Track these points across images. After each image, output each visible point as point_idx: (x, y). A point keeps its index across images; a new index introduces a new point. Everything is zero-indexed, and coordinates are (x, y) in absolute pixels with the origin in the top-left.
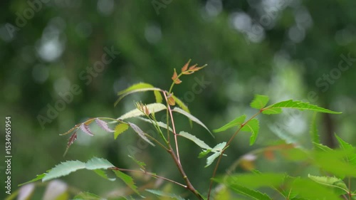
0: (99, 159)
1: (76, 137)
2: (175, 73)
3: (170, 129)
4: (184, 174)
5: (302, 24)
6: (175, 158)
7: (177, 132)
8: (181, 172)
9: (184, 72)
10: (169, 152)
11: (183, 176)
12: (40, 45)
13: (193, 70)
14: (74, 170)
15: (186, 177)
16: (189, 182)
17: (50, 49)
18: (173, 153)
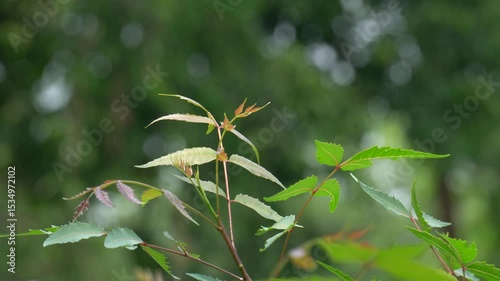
0: (122, 229)
3: (221, 192)
4: (240, 261)
5: (407, 60)
6: (227, 236)
7: (232, 197)
8: (235, 259)
9: (239, 115)
10: (218, 230)
11: (238, 264)
12: (39, 89)
13: (249, 112)
15: (241, 265)
16: (246, 273)
17: (53, 94)
18: (225, 231)
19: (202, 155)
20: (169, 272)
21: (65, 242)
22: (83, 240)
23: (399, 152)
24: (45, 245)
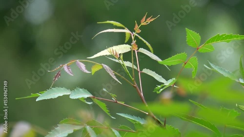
0: (81, 89)
1: (60, 75)
2: (136, 25)
3: (135, 67)
6: (139, 91)
7: (141, 70)
9: (143, 23)
10: (134, 87)
13: (149, 21)
14: (61, 95)
15: (147, 106)
18: (137, 87)
19: (124, 48)
20: (109, 114)
21: (49, 98)
22: (59, 97)
23: (231, 37)
24: (37, 100)
